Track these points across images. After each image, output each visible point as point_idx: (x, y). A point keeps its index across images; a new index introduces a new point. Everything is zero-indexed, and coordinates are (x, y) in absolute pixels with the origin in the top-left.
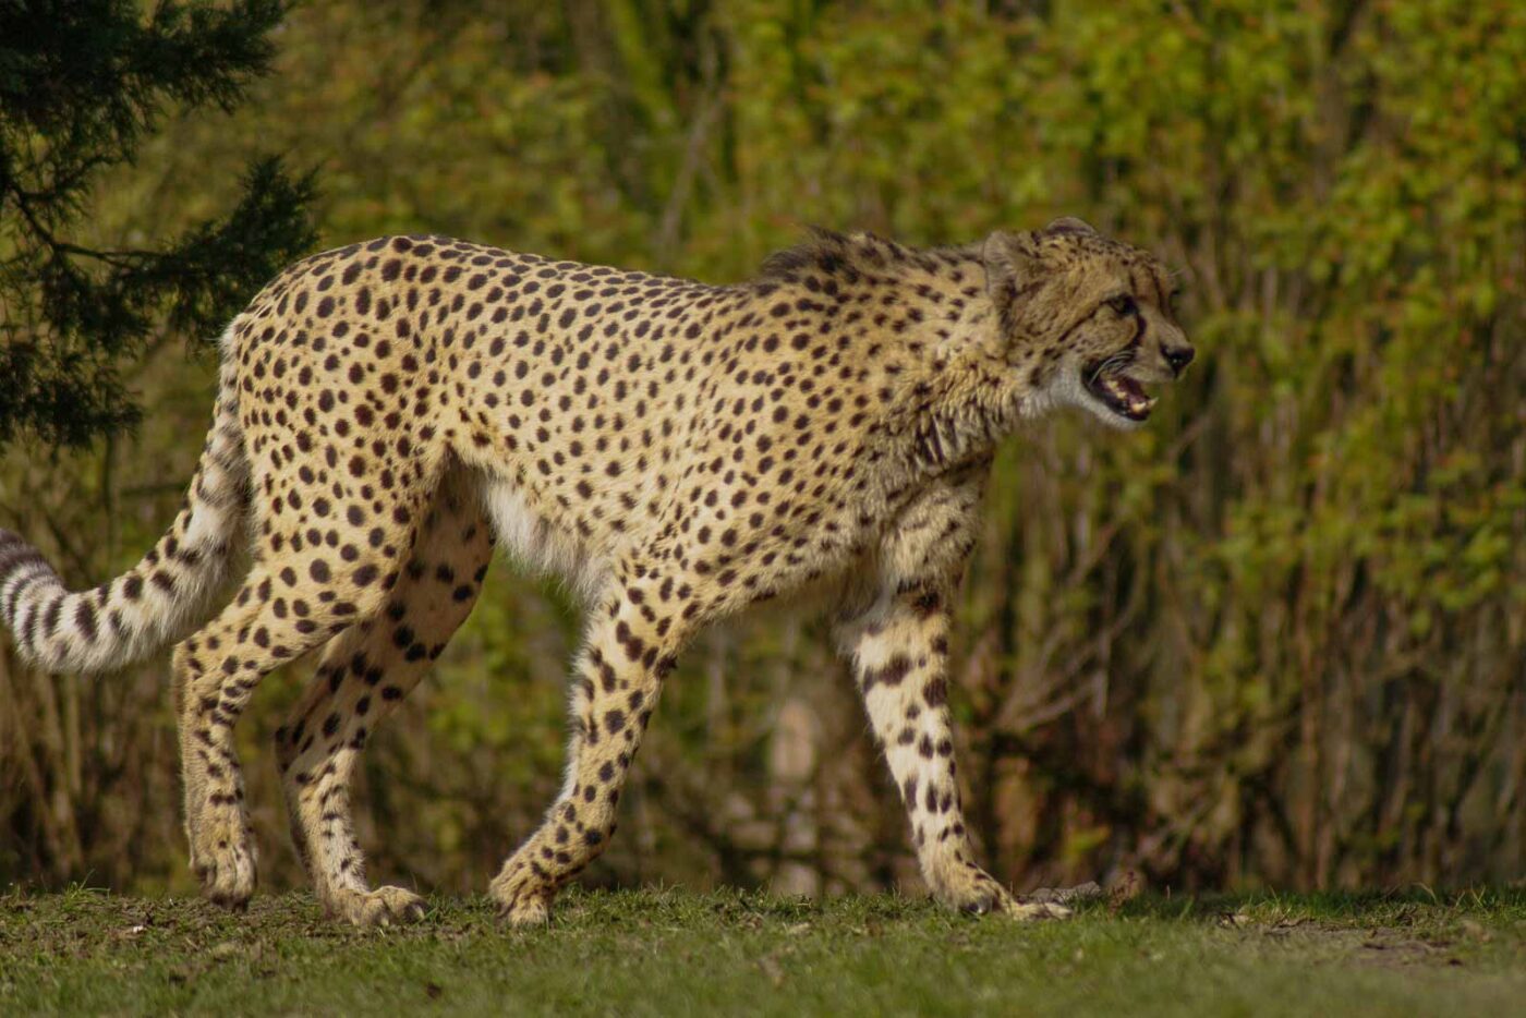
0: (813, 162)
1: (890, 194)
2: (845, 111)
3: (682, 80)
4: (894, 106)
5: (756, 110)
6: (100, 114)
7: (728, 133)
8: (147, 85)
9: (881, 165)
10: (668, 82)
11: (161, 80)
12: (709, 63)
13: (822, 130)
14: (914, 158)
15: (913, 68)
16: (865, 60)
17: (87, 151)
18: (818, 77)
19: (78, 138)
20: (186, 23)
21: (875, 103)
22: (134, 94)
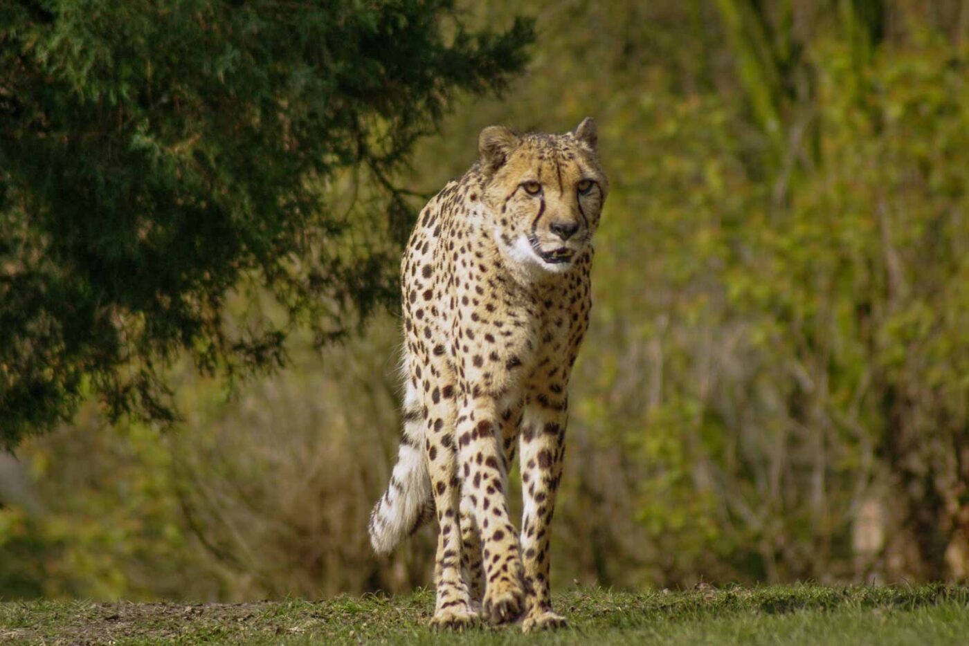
0: (872, 148)
1: (925, 167)
2: (893, 111)
3: (786, 102)
4: (926, 109)
5: (835, 112)
6: (420, 104)
7: (816, 131)
8: (449, 84)
9: (919, 147)
10: (776, 103)
11: (458, 80)
12: (802, 89)
13: (878, 126)
14: (941, 142)
15: (938, 81)
16: (906, 79)
17: (412, 129)
18: (874, 90)
19: (406, 121)
20: (474, 46)
21: (912, 107)
22: (442, 91)
